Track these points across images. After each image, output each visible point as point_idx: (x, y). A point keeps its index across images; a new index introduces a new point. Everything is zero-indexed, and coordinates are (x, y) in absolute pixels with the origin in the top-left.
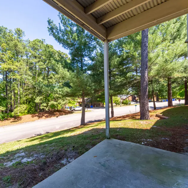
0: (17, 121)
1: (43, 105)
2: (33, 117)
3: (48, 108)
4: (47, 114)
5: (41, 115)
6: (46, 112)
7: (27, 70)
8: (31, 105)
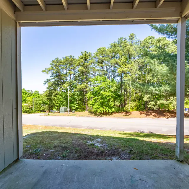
0: (127, 115)
1: (151, 104)
2: (141, 114)
3: (156, 107)
4: (155, 114)
5: (149, 113)
6: (155, 111)
7: (136, 70)
8: (140, 102)
